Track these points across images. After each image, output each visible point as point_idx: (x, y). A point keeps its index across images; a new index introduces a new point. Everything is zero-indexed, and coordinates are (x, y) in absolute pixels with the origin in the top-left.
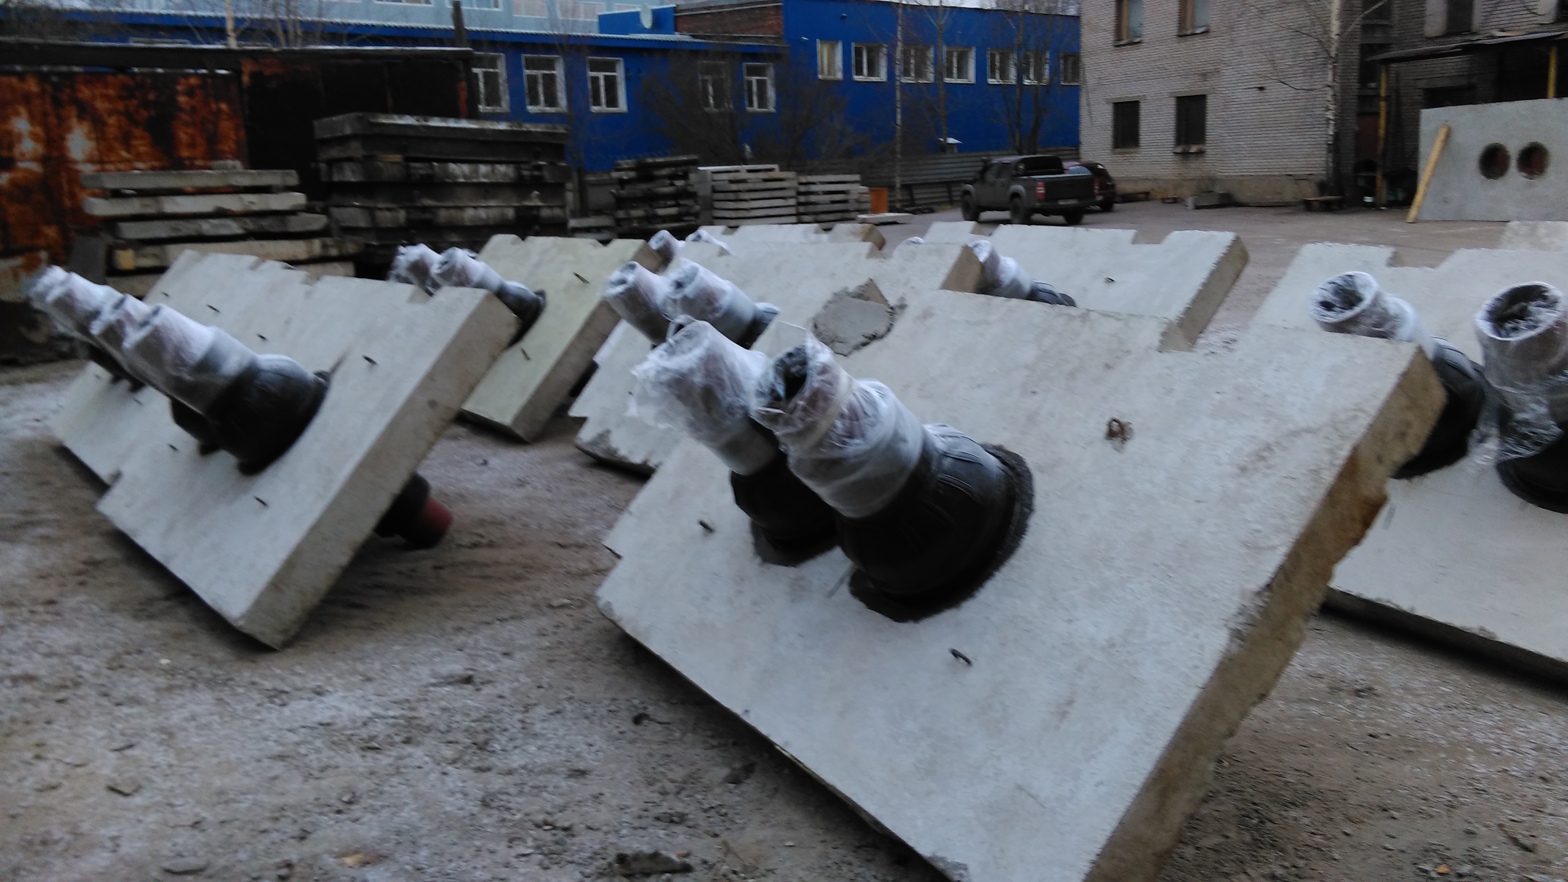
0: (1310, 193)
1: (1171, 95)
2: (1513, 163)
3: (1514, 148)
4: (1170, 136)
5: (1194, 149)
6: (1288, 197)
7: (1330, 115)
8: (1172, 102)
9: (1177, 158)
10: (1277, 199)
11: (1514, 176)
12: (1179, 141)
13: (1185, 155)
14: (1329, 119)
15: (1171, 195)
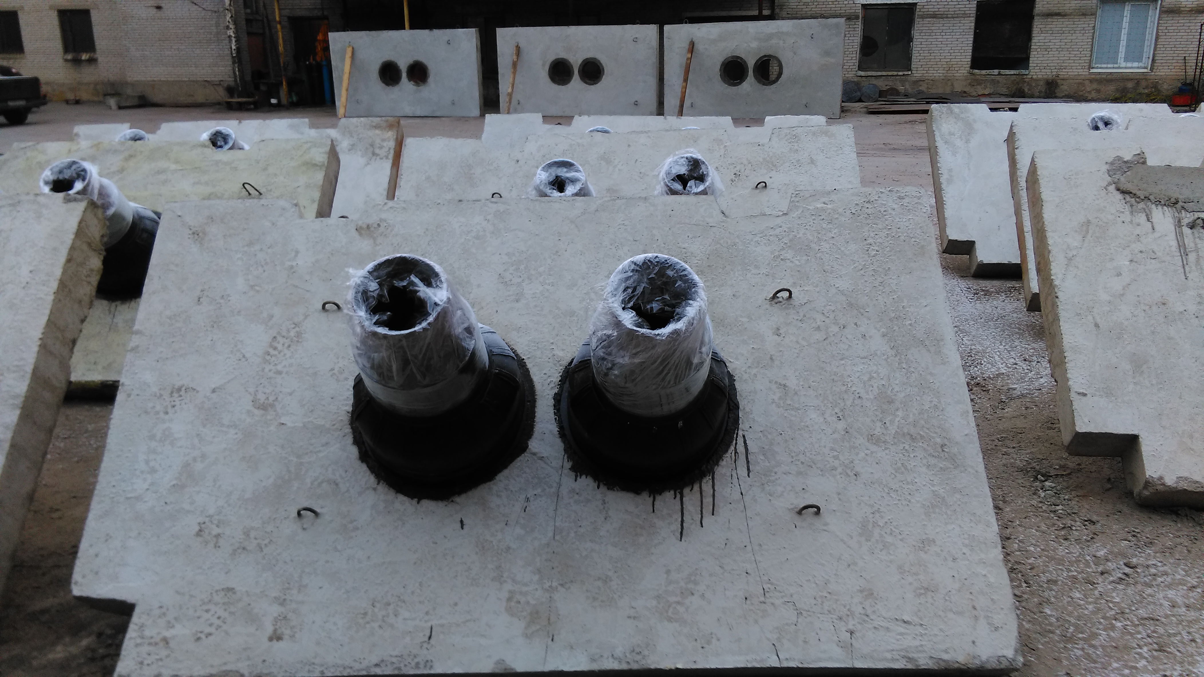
0: (221, 95)
1: (51, 8)
2: (404, 75)
3: (403, 65)
4: (57, 44)
5: (84, 57)
6: (200, 99)
7: (231, 33)
8: (54, 15)
9: (69, 64)
10: (190, 100)
11: (406, 84)
12: (66, 50)
13: (76, 62)
14: (230, 37)
15: (70, 96)
